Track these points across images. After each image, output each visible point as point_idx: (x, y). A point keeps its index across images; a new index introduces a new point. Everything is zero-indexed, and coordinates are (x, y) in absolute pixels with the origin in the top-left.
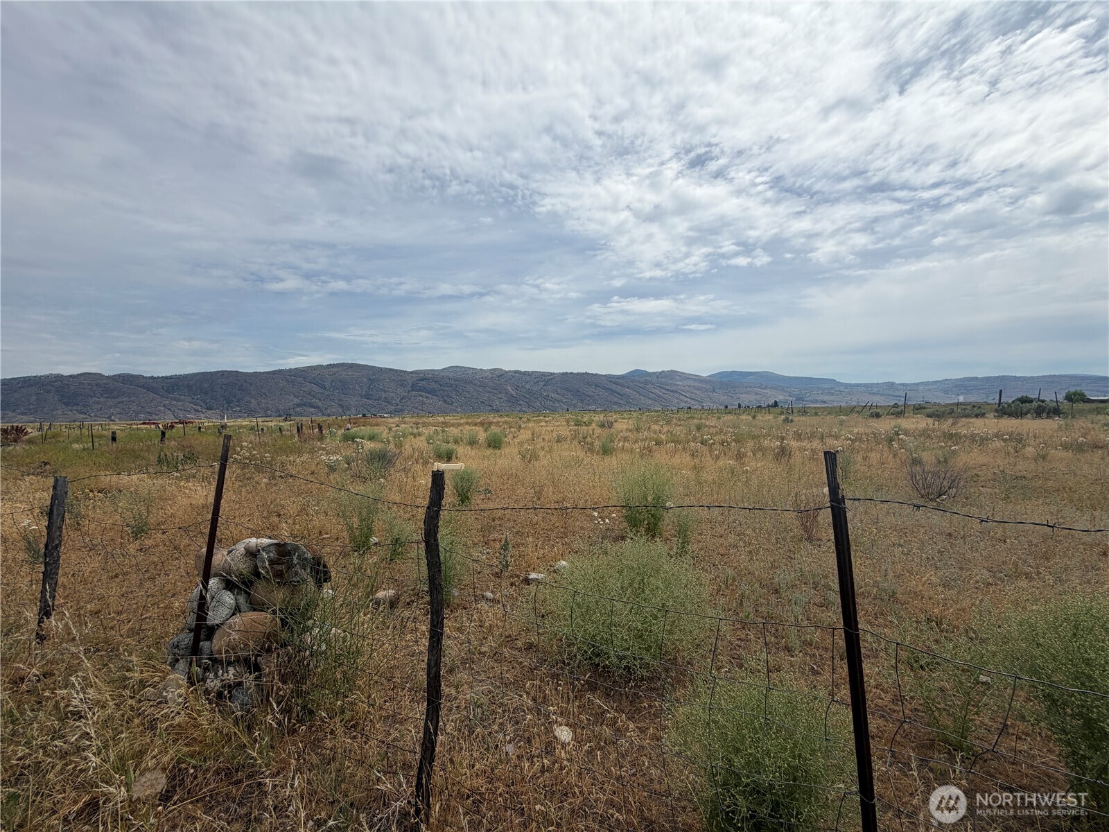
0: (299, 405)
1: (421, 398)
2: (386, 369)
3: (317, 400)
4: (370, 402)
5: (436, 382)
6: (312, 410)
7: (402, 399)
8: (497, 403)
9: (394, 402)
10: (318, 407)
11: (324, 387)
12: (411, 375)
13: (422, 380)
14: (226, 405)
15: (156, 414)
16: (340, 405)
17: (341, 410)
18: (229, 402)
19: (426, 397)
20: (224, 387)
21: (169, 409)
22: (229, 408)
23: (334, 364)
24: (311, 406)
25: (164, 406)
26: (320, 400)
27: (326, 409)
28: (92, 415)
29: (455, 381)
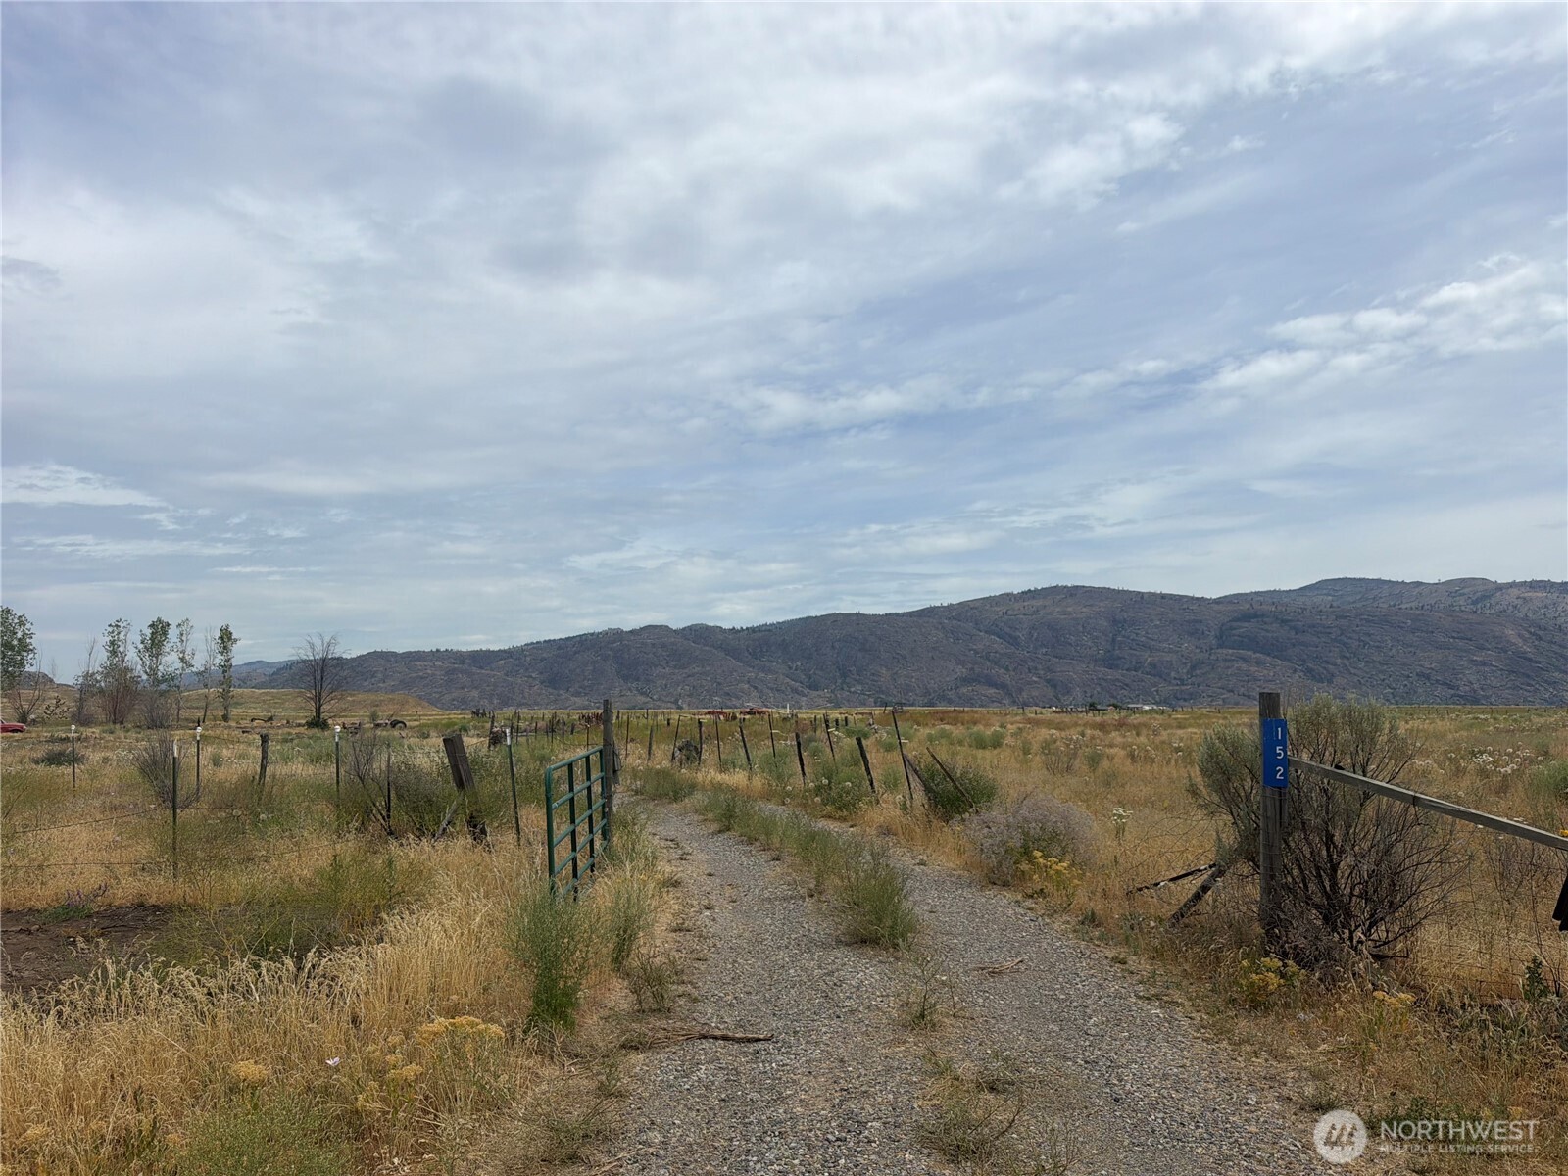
0: (966, 681)
1: (1244, 667)
2: (1154, 594)
3: (1002, 671)
4: (1117, 674)
5: (1284, 622)
6: (992, 691)
7: (1193, 668)
9: (1173, 674)
10: (1003, 687)
11: (1014, 641)
12: (1216, 607)
13: (1247, 617)
14: (839, 681)
15: (738, 698)
16: (1048, 681)
17: (1050, 692)
18: (844, 675)
19: (1258, 663)
20: (837, 645)
21: (755, 688)
22: (845, 686)
23: (1036, 590)
24: (991, 683)
25: (748, 682)
26: (1007, 669)
27: (1021, 690)
28: (654, 697)
29: (1337, 618)
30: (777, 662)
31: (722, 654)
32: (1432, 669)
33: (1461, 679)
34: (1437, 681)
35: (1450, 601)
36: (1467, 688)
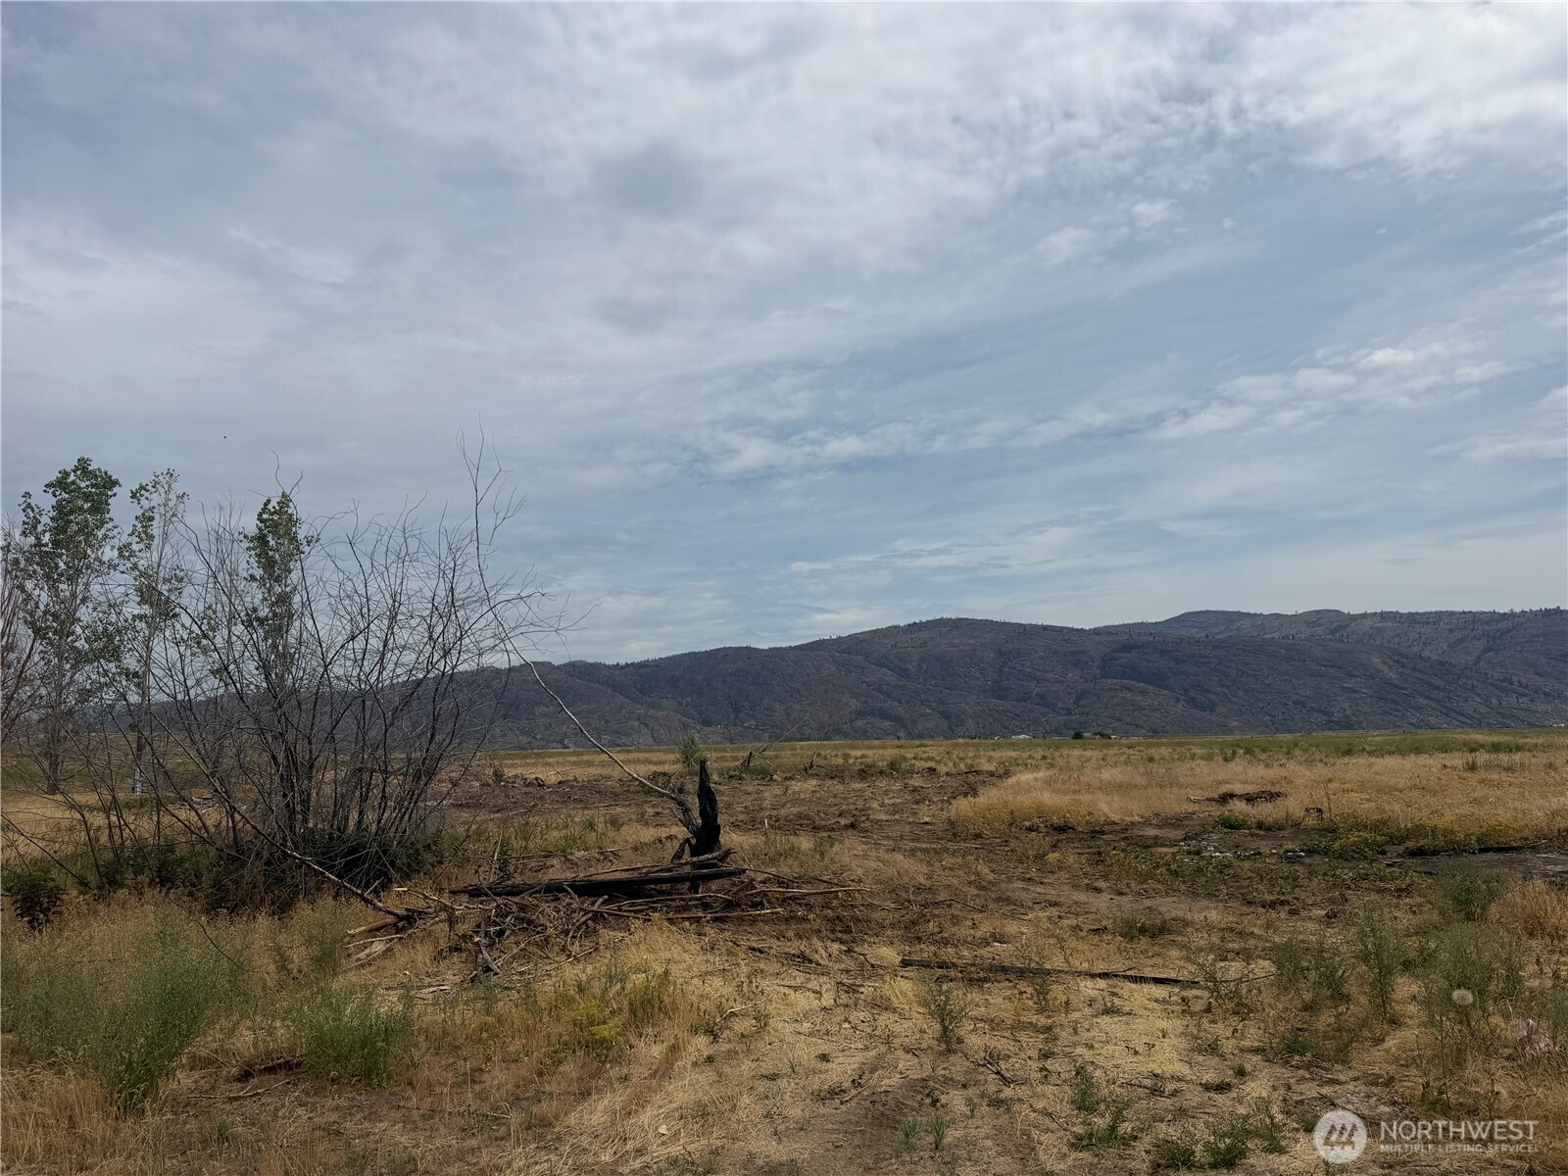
0: (861, 714)
1: (1128, 695)
2: (1035, 626)
3: (896, 704)
4: (1008, 705)
5: (1163, 652)
6: (887, 724)
7: (1079, 697)
8: (1346, 705)
9: (1060, 705)
10: (897, 719)
11: (904, 673)
12: (1097, 638)
13: (1127, 648)
14: (732, 716)
15: (628, 736)
16: (941, 713)
17: (944, 724)
18: (737, 711)
19: (1143, 692)
20: (728, 679)
21: (646, 725)
22: (738, 723)
23: (921, 623)
24: (885, 716)
25: (638, 719)
26: (900, 702)
27: (915, 722)
28: (538, 737)
29: (1215, 648)
30: (667, 698)
31: (610, 691)
32: (1306, 696)
33: (1335, 706)
34: (1312, 708)
35: (1309, 631)
36: (1341, 715)
